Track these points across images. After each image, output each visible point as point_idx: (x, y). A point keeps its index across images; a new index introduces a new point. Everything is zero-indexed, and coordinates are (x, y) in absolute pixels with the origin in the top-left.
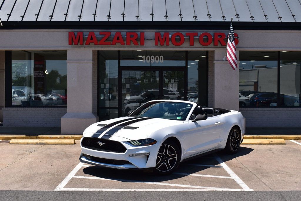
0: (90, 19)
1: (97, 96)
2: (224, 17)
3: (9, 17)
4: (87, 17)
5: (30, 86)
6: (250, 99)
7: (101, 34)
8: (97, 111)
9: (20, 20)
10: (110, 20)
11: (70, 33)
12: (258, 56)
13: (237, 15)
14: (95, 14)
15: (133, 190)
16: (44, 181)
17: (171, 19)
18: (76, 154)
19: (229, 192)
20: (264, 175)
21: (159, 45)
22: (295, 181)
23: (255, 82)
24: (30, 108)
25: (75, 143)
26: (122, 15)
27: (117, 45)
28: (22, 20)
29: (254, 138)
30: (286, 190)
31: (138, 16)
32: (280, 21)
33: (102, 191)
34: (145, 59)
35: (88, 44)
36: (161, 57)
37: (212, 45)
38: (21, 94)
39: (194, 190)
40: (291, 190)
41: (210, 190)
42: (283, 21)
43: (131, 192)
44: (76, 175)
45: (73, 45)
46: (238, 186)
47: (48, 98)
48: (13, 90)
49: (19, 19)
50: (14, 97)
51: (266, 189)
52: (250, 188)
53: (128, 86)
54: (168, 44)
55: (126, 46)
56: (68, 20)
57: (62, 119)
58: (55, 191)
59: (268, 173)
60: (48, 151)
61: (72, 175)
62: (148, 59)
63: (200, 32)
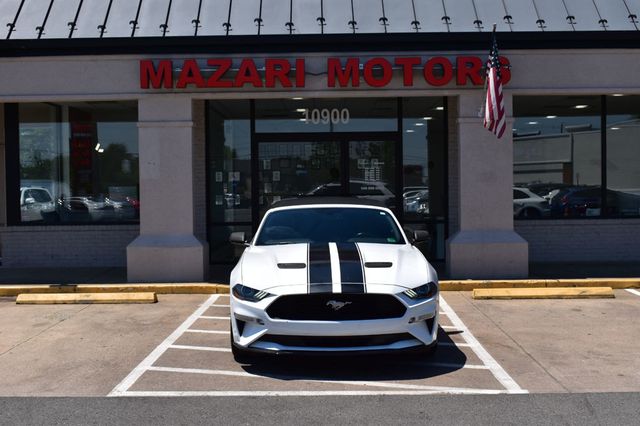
0: (187, 31)
1: (204, 199)
2: (478, 22)
3: (11, 30)
4: (180, 28)
5: (60, 179)
6: (550, 202)
7: (211, 64)
8: (205, 232)
9: (36, 37)
10: (230, 33)
11: (142, 63)
12: (562, 105)
13: (508, 17)
14: (197, 22)
15: (273, 394)
16: (87, 378)
17: (363, 28)
18: (157, 323)
19: (475, 396)
20: (558, 361)
21: (337, 86)
22: (622, 373)
23: (565, 164)
24: (60, 228)
25: (156, 301)
26: (257, 22)
27: (247, 86)
28: (40, 36)
29: (546, 285)
30: (598, 391)
31: (291, 24)
32: (602, 29)
33: (208, 397)
34: (310, 117)
35: (182, 85)
36: (345, 113)
37: (453, 83)
38: (42, 197)
39: (402, 393)
40: (610, 390)
41: (435, 392)
42: (608, 29)
43: (268, 397)
44: (154, 365)
45: (151, 89)
46: (497, 384)
47: (101, 204)
48: (23, 189)
49: (34, 35)
50: (25, 204)
51: (556, 388)
52: (523, 388)
53: (276, 176)
54: (356, 84)
55: (264, 88)
56: (138, 34)
57: (128, 248)
58: (109, 398)
59: (564, 357)
60: (99, 318)
61: (147, 365)
62: (316, 117)
63: (426, 56)
